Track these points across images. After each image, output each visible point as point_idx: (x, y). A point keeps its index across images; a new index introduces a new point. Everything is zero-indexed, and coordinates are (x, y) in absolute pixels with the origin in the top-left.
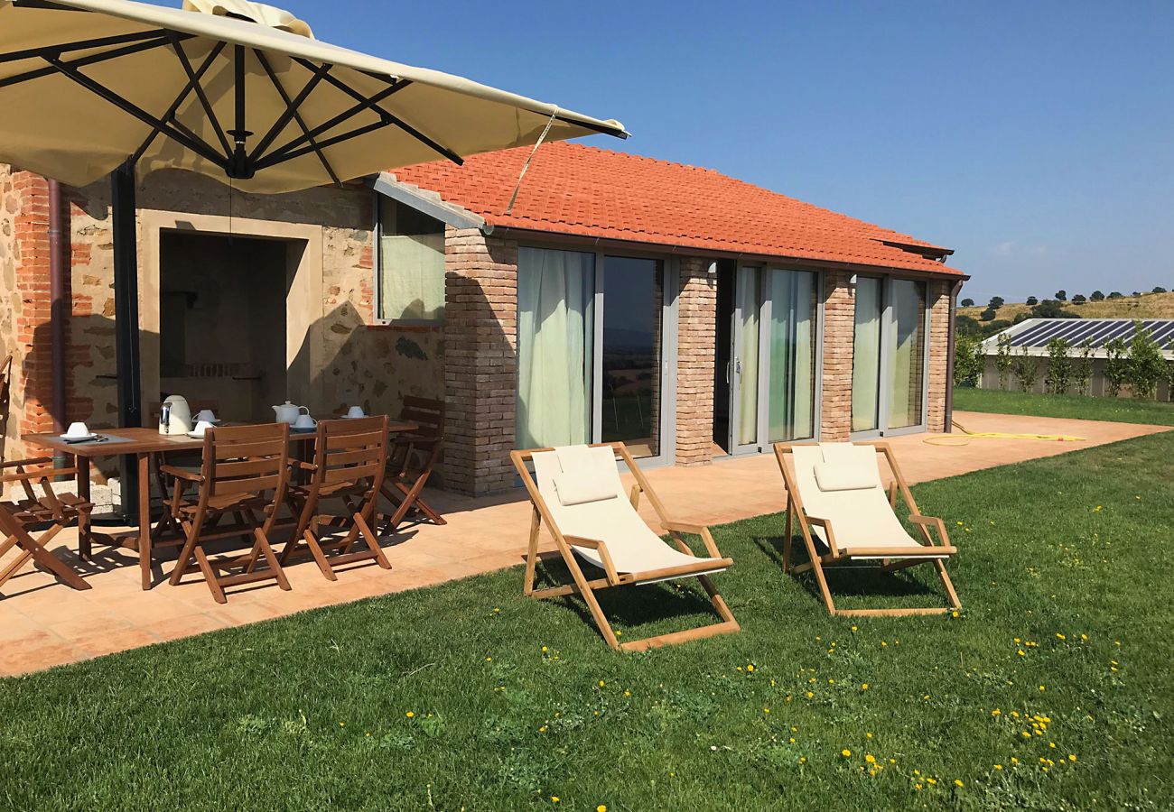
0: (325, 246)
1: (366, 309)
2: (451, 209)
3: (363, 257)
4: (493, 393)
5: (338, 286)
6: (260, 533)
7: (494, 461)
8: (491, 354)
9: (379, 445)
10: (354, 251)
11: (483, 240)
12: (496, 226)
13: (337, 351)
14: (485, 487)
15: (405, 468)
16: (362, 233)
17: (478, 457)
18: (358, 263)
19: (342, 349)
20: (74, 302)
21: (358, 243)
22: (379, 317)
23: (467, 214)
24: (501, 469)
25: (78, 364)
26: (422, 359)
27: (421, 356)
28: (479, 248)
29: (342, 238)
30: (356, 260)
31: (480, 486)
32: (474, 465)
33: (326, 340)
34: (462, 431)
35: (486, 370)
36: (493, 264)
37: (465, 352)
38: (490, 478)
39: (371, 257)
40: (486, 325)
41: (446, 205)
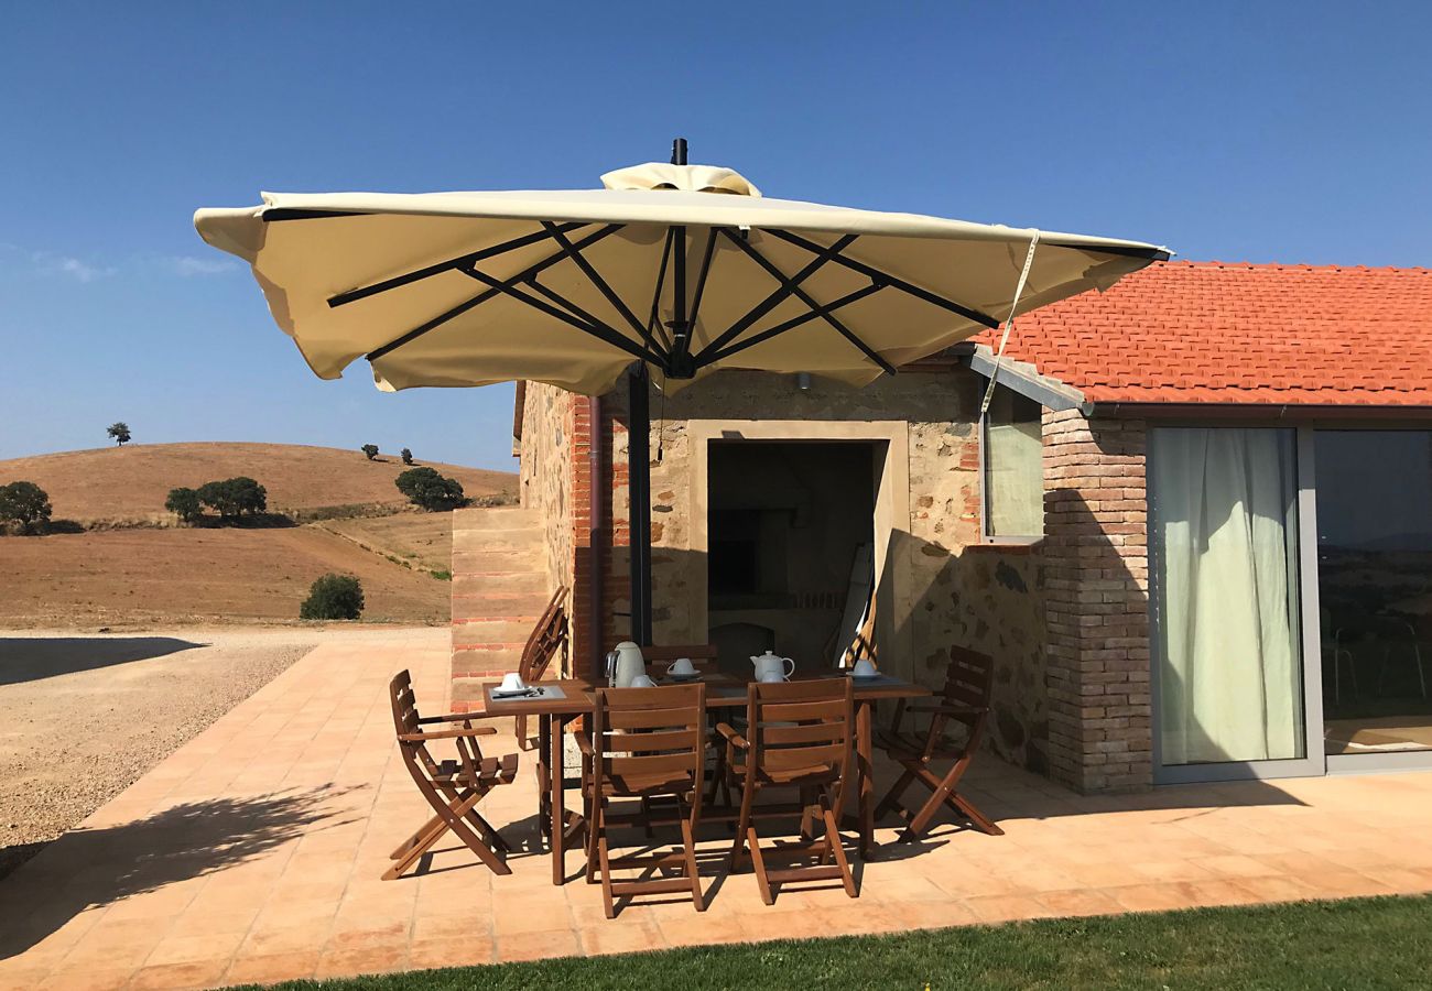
0: (912, 446)
1: (971, 524)
2: (1047, 384)
3: (965, 457)
4: (1110, 642)
5: (930, 495)
6: (686, 826)
7: (1113, 744)
8: (1102, 585)
9: (843, 719)
10: (953, 450)
11: (1085, 424)
12: (1097, 404)
13: (931, 579)
14: (1100, 782)
15: (929, 749)
16: (963, 427)
17: (1086, 736)
18: (958, 464)
19: (938, 576)
20: (615, 528)
21: (960, 439)
22: (987, 534)
23: (1067, 391)
24: (1128, 756)
25: (620, 597)
26: (1021, 592)
27: (1022, 588)
28: (1079, 436)
29: (936, 434)
30: (955, 461)
31: (1091, 779)
32: (1082, 748)
33: (914, 566)
34: (1067, 696)
35: (1097, 608)
36: (1103, 457)
37: (1067, 582)
38: (1109, 769)
39: (977, 455)
40: (1095, 543)
41: (1043, 381)
